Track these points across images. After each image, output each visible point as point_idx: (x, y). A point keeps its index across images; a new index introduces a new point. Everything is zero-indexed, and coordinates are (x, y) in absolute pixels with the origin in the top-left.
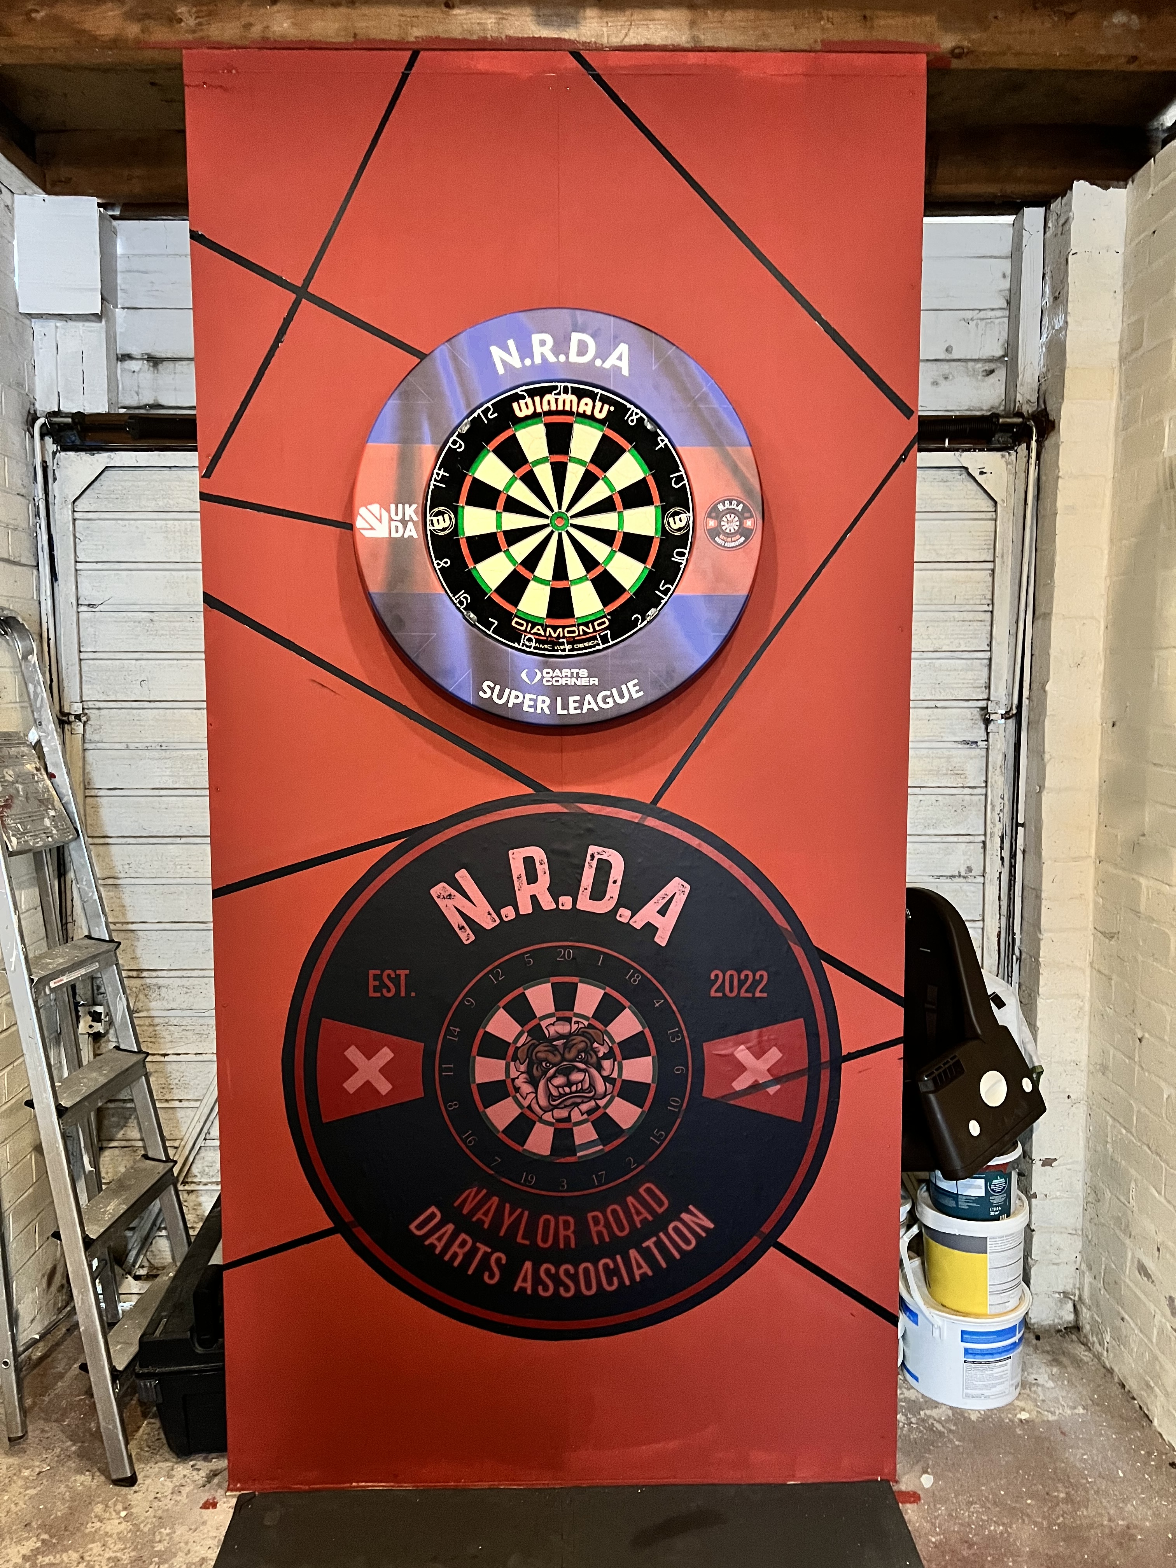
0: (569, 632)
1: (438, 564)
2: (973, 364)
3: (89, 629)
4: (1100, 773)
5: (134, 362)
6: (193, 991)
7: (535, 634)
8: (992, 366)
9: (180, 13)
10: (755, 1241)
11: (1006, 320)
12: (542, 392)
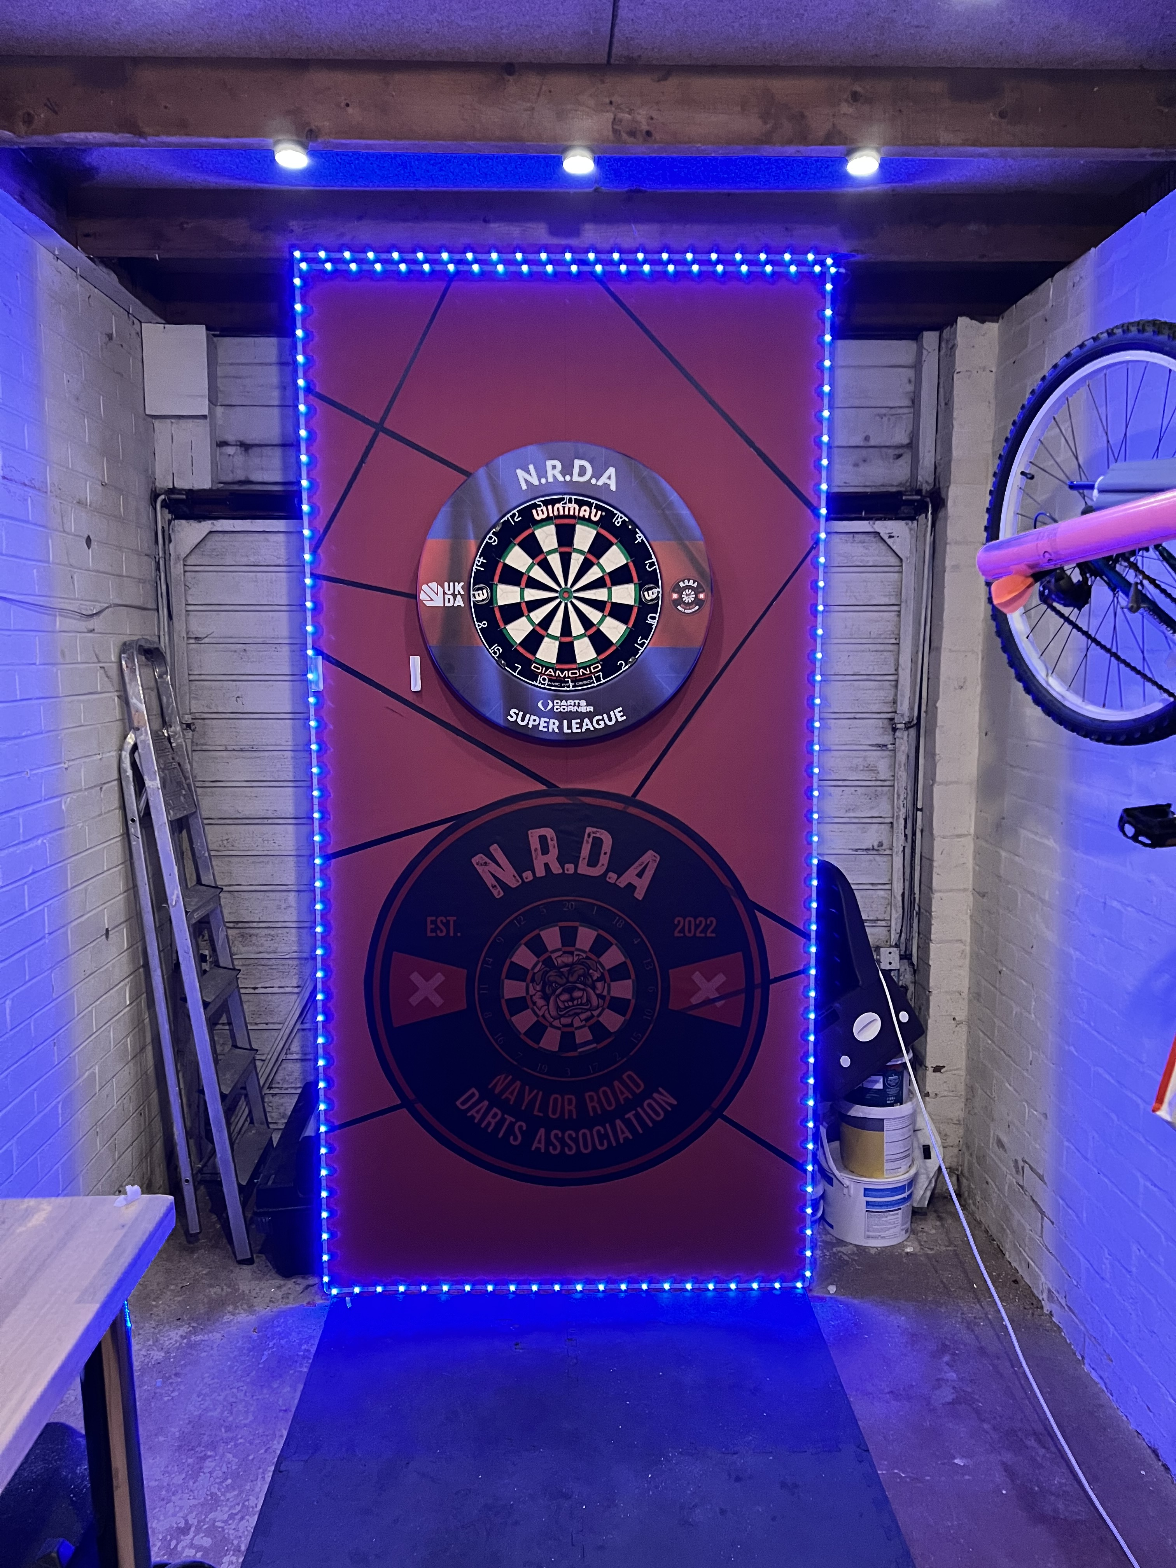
0: (572, 674)
1: (479, 625)
2: (885, 449)
3: (196, 657)
4: (978, 770)
5: (229, 447)
6: (277, 938)
7: (548, 675)
8: (900, 451)
9: (292, 225)
10: (707, 1114)
11: (912, 415)
12: (553, 502)
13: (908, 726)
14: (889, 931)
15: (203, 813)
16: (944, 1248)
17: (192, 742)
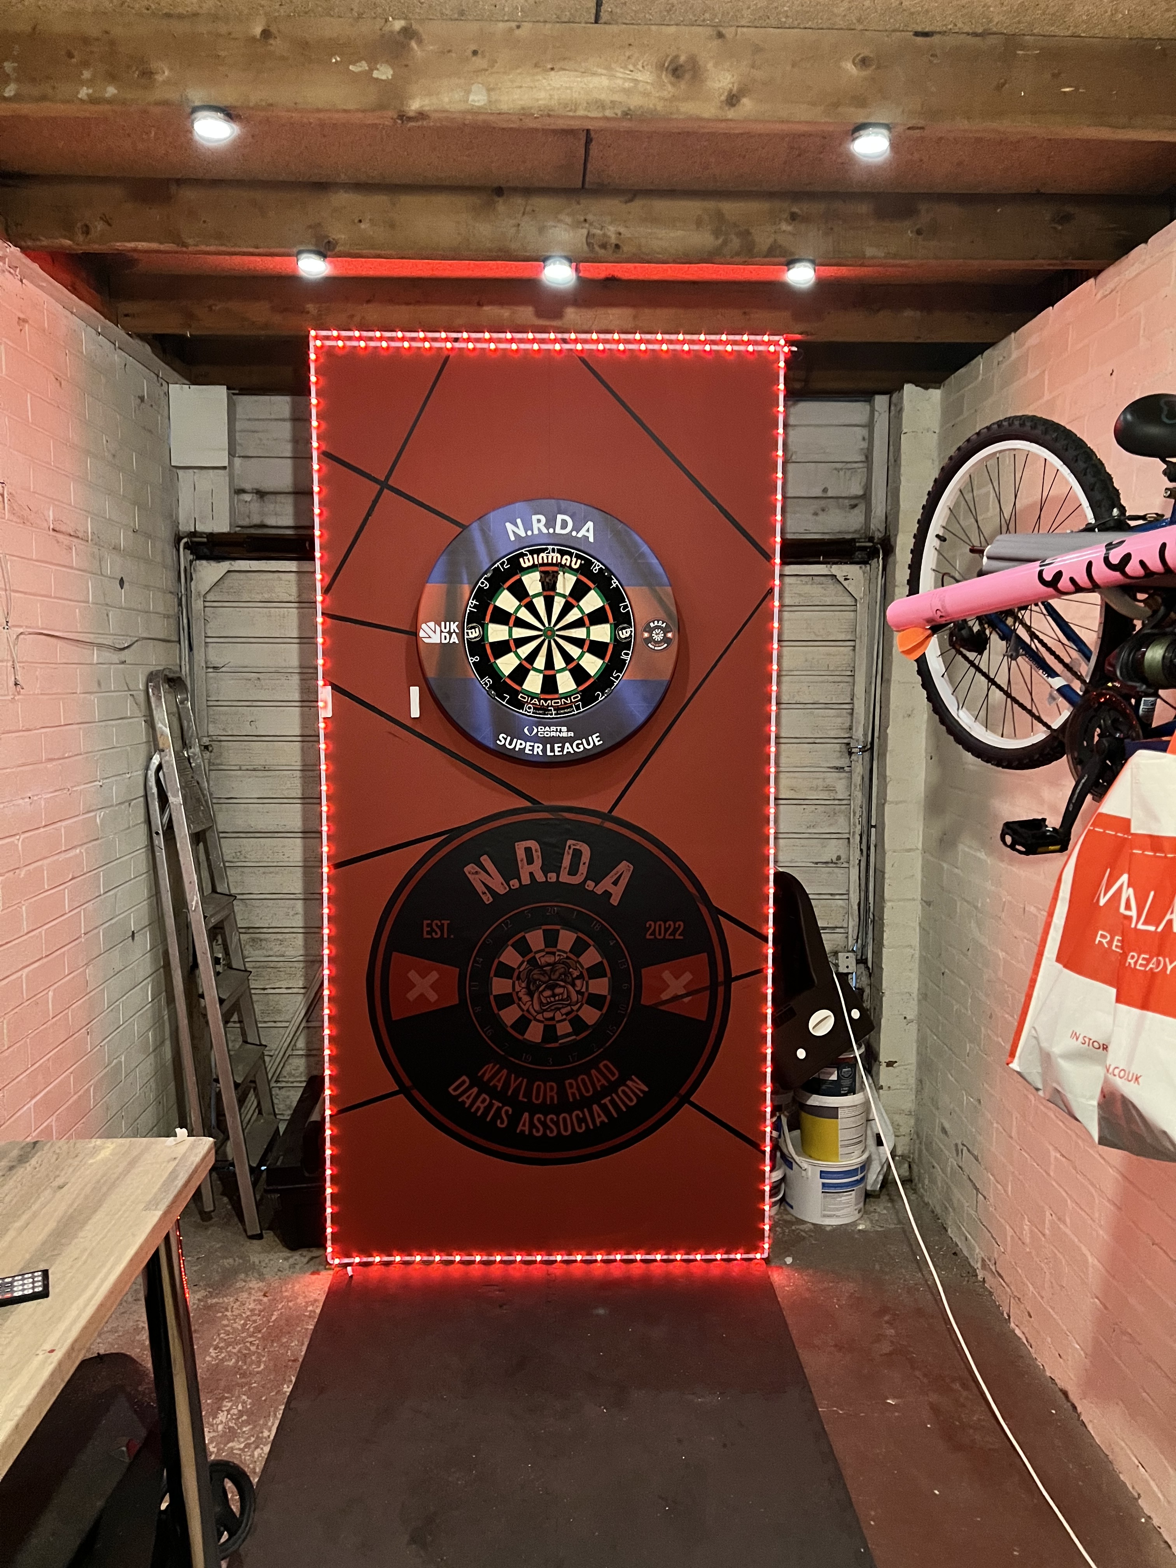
0: (555, 703)
1: (472, 660)
2: (842, 500)
3: (215, 685)
5: (247, 495)
7: (533, 704)
8: (855, 501)
10: (675, 1100)
11: (864, 470)
12: (538, 552)
13: (863, 750)
14: (847, 937)
15: (219, 827)
16: (893, 1226)
17: (209, 762)
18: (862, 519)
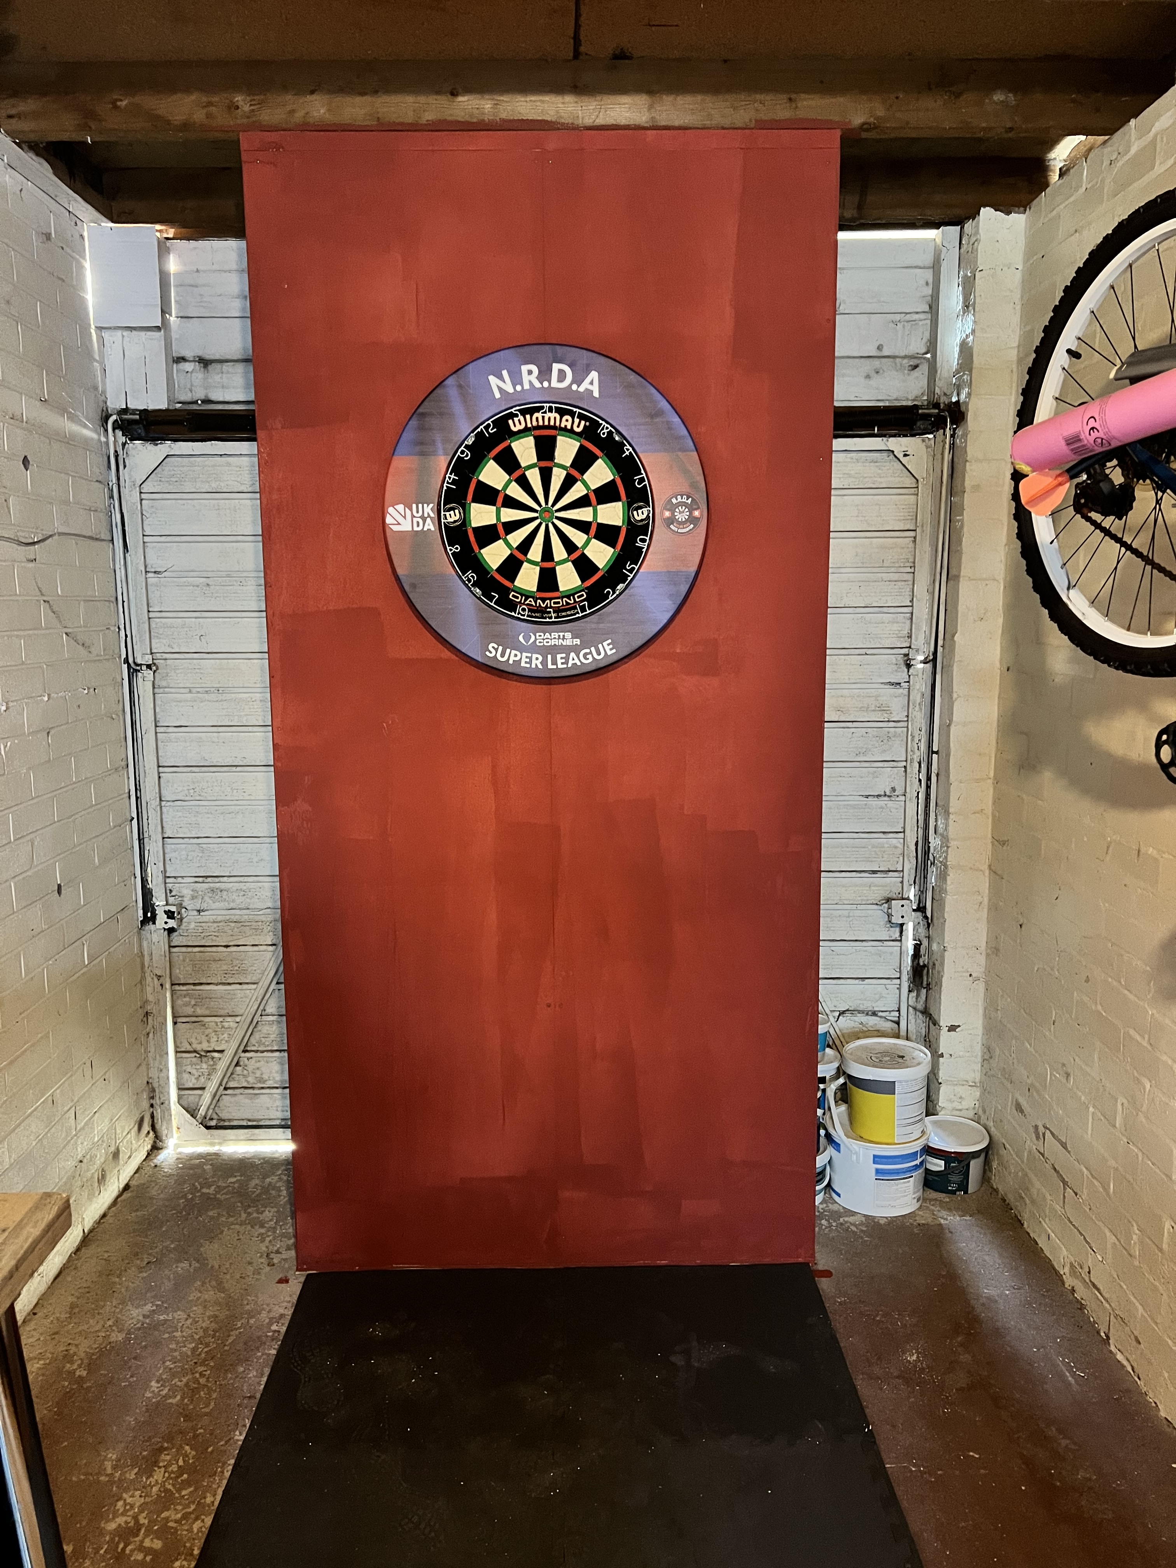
0: (555, 603)
1: (451, 550)
2: (900, 360)
3: (156, 592)
4: (998, 708)
5: (187, 364)
6: (250, 894)
7: (528, 605)
8: (916, 362)
9: (237, 101)
11: (929, 322)
12: (532, 411)
13: (925, 662)
14: (902, 882)
17: (154, 684)
18: (924, 382)
